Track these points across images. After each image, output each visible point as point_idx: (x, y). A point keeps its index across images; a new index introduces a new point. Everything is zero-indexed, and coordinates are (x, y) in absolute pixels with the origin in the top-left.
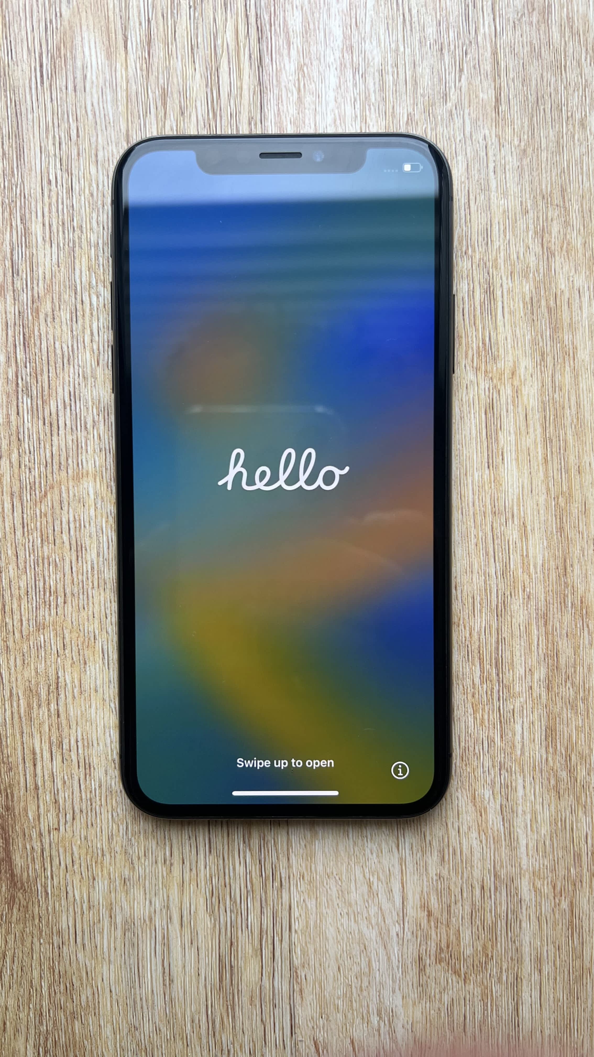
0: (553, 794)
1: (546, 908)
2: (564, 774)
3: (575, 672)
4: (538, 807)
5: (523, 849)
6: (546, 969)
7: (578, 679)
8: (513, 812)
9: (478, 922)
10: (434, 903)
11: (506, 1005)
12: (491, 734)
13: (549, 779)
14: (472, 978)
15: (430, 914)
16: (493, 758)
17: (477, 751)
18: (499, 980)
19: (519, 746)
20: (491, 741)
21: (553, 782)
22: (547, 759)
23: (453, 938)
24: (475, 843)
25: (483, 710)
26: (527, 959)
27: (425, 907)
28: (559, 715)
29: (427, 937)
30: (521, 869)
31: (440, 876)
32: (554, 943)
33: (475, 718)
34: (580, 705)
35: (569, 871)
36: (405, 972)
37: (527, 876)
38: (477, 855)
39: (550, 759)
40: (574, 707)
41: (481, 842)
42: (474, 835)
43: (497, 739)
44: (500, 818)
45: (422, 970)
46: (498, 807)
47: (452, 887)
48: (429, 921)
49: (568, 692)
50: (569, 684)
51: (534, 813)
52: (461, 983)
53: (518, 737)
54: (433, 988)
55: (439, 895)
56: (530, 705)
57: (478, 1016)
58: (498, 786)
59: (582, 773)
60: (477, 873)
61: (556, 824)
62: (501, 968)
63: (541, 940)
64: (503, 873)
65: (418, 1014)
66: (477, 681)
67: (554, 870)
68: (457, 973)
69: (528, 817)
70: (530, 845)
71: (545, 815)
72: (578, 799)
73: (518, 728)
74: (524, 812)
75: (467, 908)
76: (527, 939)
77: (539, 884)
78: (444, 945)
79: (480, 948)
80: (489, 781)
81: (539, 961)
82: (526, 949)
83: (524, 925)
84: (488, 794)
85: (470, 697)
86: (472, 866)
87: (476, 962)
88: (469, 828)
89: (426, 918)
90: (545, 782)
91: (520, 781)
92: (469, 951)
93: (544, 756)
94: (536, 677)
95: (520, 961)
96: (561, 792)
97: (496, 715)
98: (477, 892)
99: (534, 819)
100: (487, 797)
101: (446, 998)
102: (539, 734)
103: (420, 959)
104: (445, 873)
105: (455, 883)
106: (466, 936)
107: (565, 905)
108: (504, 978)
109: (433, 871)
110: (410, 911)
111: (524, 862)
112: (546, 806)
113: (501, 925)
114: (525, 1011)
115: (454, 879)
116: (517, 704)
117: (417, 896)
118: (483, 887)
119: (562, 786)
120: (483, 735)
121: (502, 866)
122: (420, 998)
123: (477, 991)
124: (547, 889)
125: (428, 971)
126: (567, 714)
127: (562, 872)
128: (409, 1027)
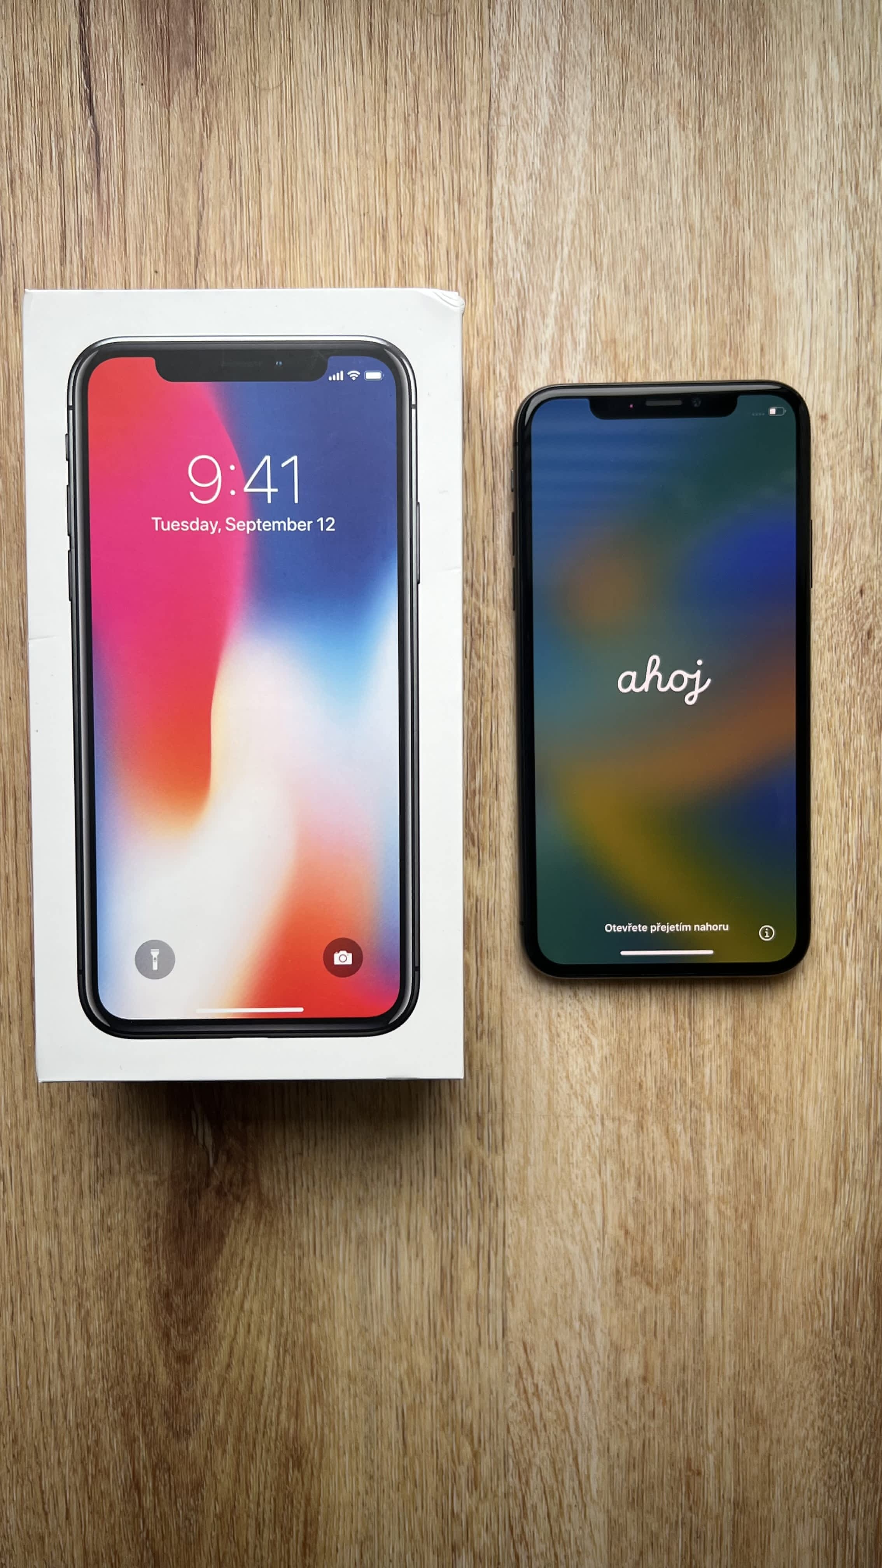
0: (737, 1129)
1: (729, 1228)
2: (746, 1112)
3: (758, 1022)
4: (724, 1141)
5: (710, 1177)
6: (728, 1282)
7: (761, 1029)
8: (701, 1144)
9: (669, 1240)
10: (631, 1222)
11: (691, 1314)
12: (683, 1074)
13: (733, 1117)
14: (663, 1289)
15: (627, 1233)
16: (685, 1096)
17: (671, 1090)
18: (687, 1291)
19: (707, 1087)
20: (683, 1082)
21: (736, 1118)
22: (732, 1099)
23: (646, 1254)
24: (668, 1171)
25: (677, 1054)
26: (711, 1273)
27: (623, 1226)
28: (743, 1061)
29: (624, 1253)
30: (707, 1193)
31: (636, 1200)
32: (735, 1259)
33: (670, 1062)
34: (762, 1052)
35: (749, 1197)
36: (604, 1283)
37: (713, 1200)
38: (669, 1180)
39: (735, 1098)
40: (756, 1054)
41: (673, 1170)
42: (667, 1163)
43: (689, 1080)
44: (690, 1149)
45: (619, 1281)
46: (689, 1140)
47: (647, 1209)
48: (626, 1239)
49: (751, 1039)
50: (752, 1033)
51: (720, 1146)
52: (653, 1293)
53: (707, 1079)
54: (628, 1297)
55: (635, 1216)
56: (718, 1051)
57: (668, 1323)
58: (688, 1122)
59: (762, 1112)
60: (669, 1198)
61: (739, 1155)
62: (688, 1281)
63: (724, 1256)
64: (691, 1198)
65: (615, 1322)
66: (672, 1029)
67: (736, 1196)
68: (649, 1284)
69: (715, 1150)
70: (716, 1174)
71: (729, 1148)
72: (759, 1135)
73: (707, 1071)
74: (711, 1145)
75: (660, 1228)
76: (712, 1255)
77: (723, 1208)
78: (639, 1261)
79: (670, 1263)
80: (680, 1116)
81: (721, 1275)
82: (711, 1265)
83: (709, 1243)
84: (679, 1128)
85: (665, 1043)
86: (665, 1192)
87: (667, 1275)
88: (663, 1158)
89: (623, 1236)
90: (730, 1119)
91: (708, 1117)
92: (660, 1266)
93: (730, 1096)
94: (723, 1026)
95: (704, 1274)
96: (744, 1128)
97: (688, 1058)
98: (669, 1214)
99: (720, 1151)
100: (678, 1131)
101: (640, 1307)
102: (725, 1076)
103: (618, 1272)
104: (641, 1197)
105: (650, 1206)
106: (659, 1252)
107: (745, 1226)
108: (691, 1290)
109: (630, 1196)
110: (610, 1230)
111: (711, 1187)
112: (731, 1140)
113: (689, 1243)
114: (709, 1319)
115: (648, 1203)
116: (707, 1050)
117: (616, 1218)
118: (674, 1210)
119: (745, 1123)
120: (676, 1076)
121: (691, 1192)
122: (617, 1306)
123: (668, 1301)
124: (729, 1212)
125: (624, 1282)
126: (750, 1059)
127: (743, 1197)
128: (606, 1331)
